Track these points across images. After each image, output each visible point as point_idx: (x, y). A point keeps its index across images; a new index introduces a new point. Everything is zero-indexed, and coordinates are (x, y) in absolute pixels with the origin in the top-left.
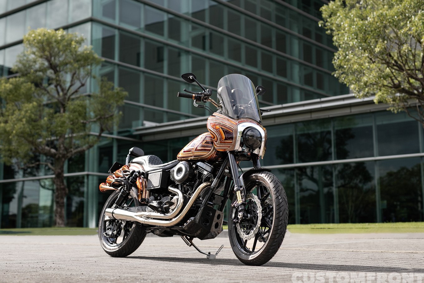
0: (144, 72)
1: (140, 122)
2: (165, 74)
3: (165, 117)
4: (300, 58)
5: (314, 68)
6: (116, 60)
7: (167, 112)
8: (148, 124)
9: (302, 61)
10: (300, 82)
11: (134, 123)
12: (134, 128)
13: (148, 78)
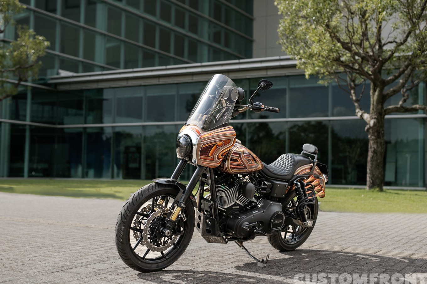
0: (60, 20)
1: (55, 70)
2: (82, 24)
3: (81, 68)
4: (210, 16)
5: (222, 27)
6: (32, 6)
7: (82, 62)
8: (64, 73)
9: (212, 19)
10: (209, 39)
11: (49, 71)
12: (49, 77)
13: (64, 26)
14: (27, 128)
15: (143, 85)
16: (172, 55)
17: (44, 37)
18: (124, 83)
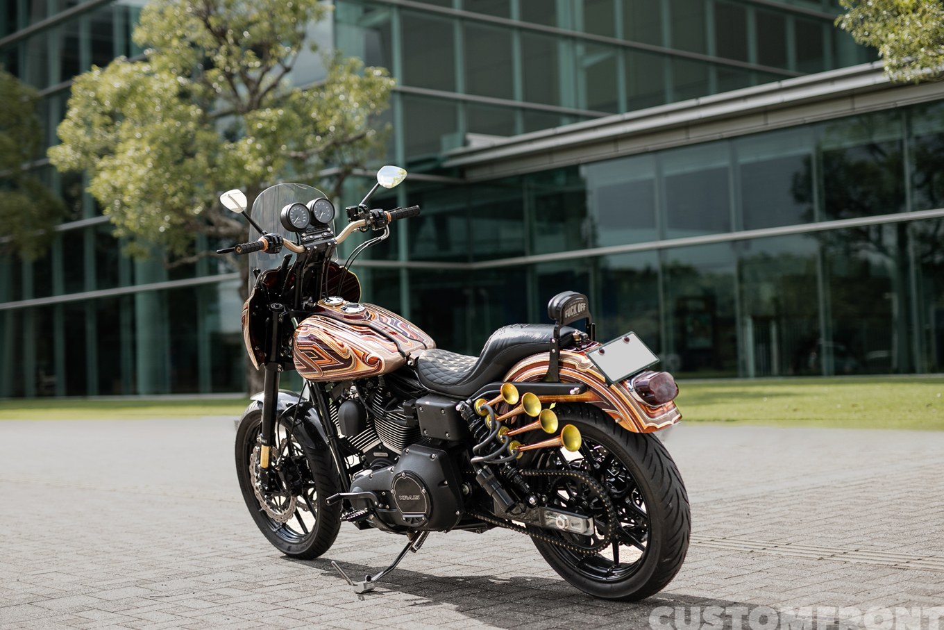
1: (458, 137)
2: (515, 20)
3: (519, 121)
7: (523, 109)
8: (478, 141)
11: (445, 140)
12: (446, 152)
13: (473, 31)
14: (404, 274)
15: (650, 150)
16: (753, 64)
17: (384, 69)
18: (608, 151)
